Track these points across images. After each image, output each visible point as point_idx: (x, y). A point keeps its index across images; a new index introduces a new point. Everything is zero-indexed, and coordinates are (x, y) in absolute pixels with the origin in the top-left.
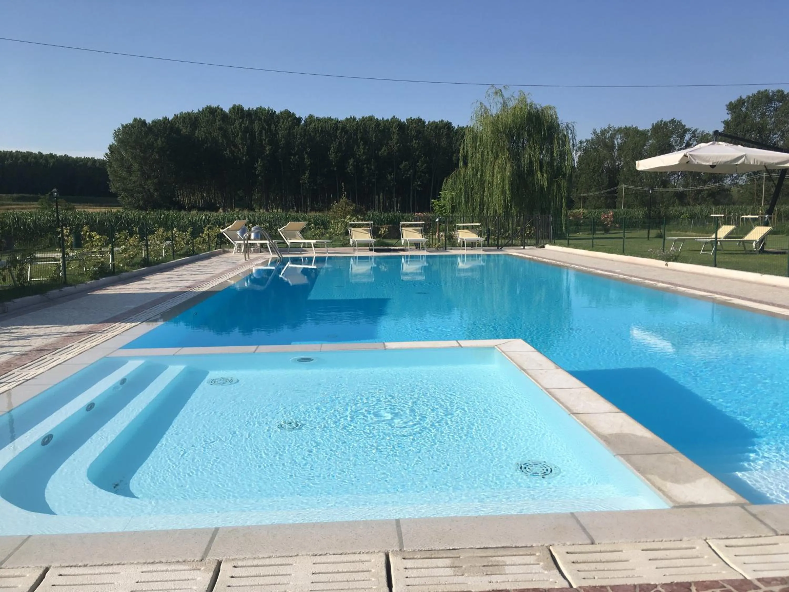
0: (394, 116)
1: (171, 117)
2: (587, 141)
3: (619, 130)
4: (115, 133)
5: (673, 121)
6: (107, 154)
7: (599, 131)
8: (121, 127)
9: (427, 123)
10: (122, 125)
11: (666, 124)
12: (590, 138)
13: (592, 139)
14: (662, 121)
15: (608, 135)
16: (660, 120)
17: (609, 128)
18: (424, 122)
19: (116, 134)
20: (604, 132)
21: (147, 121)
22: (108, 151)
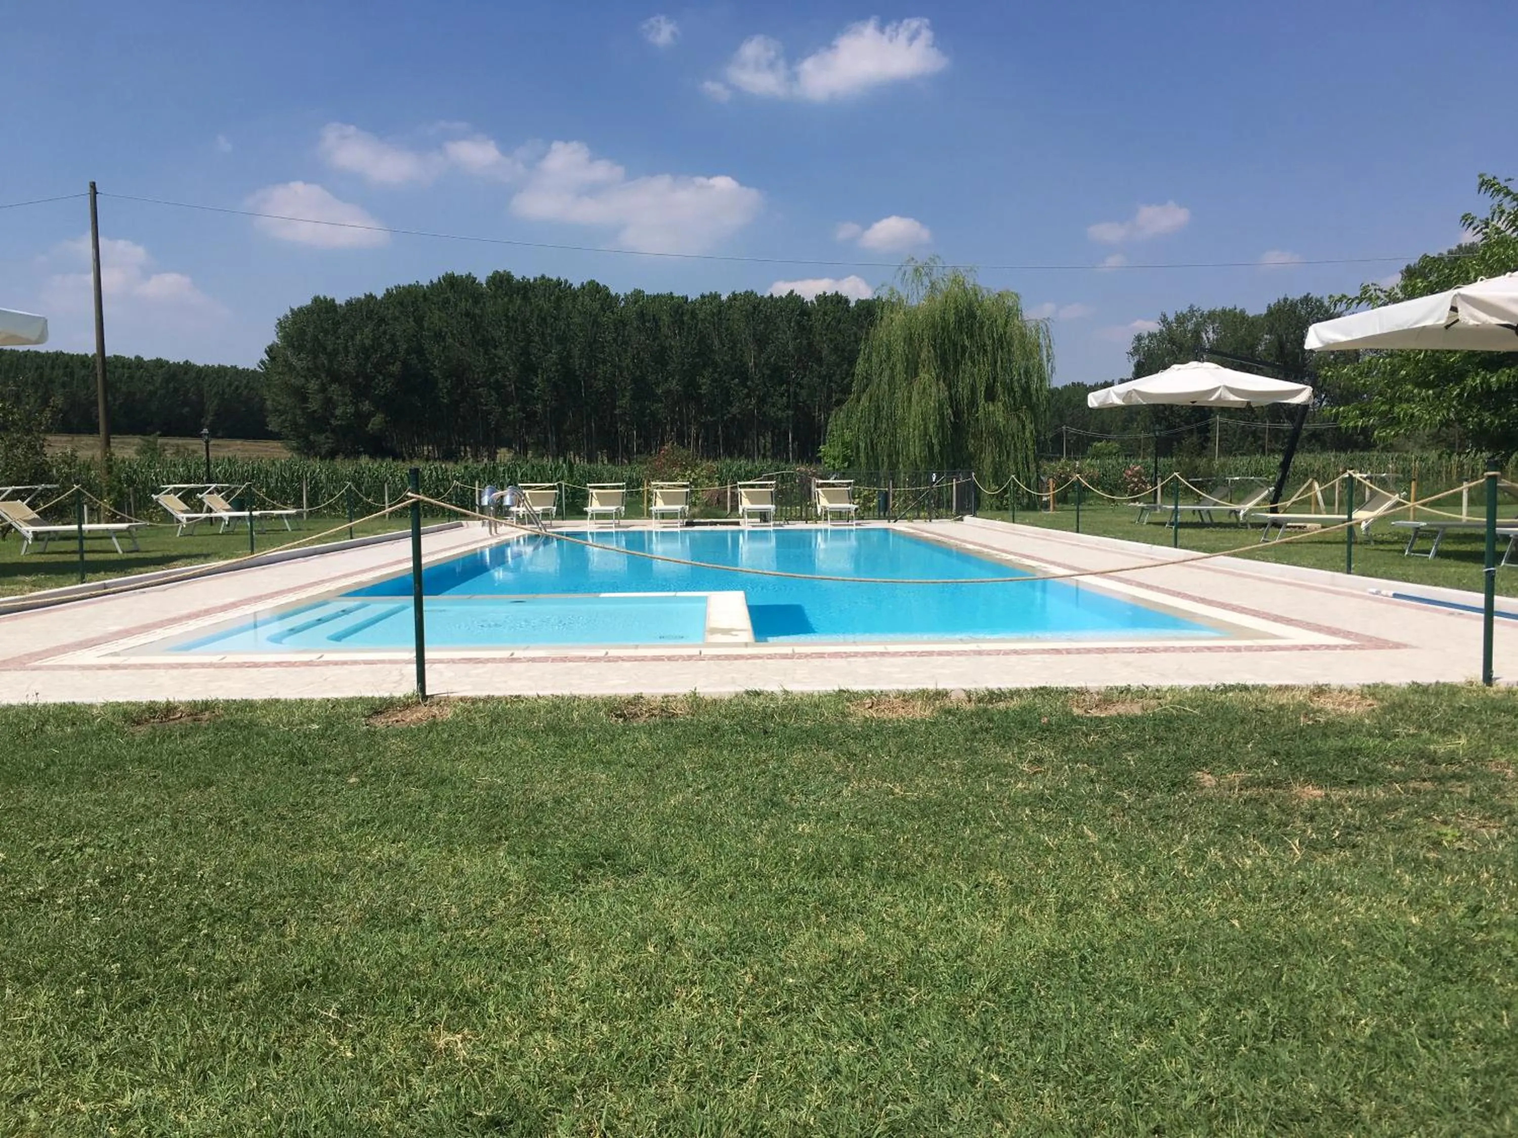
0: (792, 292)
1: (380, 294)
2: (1151, 336)
3: (1212, 316)
4: (280, 323)
5: (1306, 300)
6: (262, 362)
7: (1171, 318)
8: (289, 313)
9: (852, 304)
10: (292, 310)
11: (1294, 305)
12: (1157, 331)
13: (1161, 332)
14: (1286, 299)
15: (1190, 326)
16: (1282, 297)
17: (1192, 310)
18: (847, 301)
19: (281, 325)
20: (1181, 319)
21: (337, 302)
22: (265, 357)
